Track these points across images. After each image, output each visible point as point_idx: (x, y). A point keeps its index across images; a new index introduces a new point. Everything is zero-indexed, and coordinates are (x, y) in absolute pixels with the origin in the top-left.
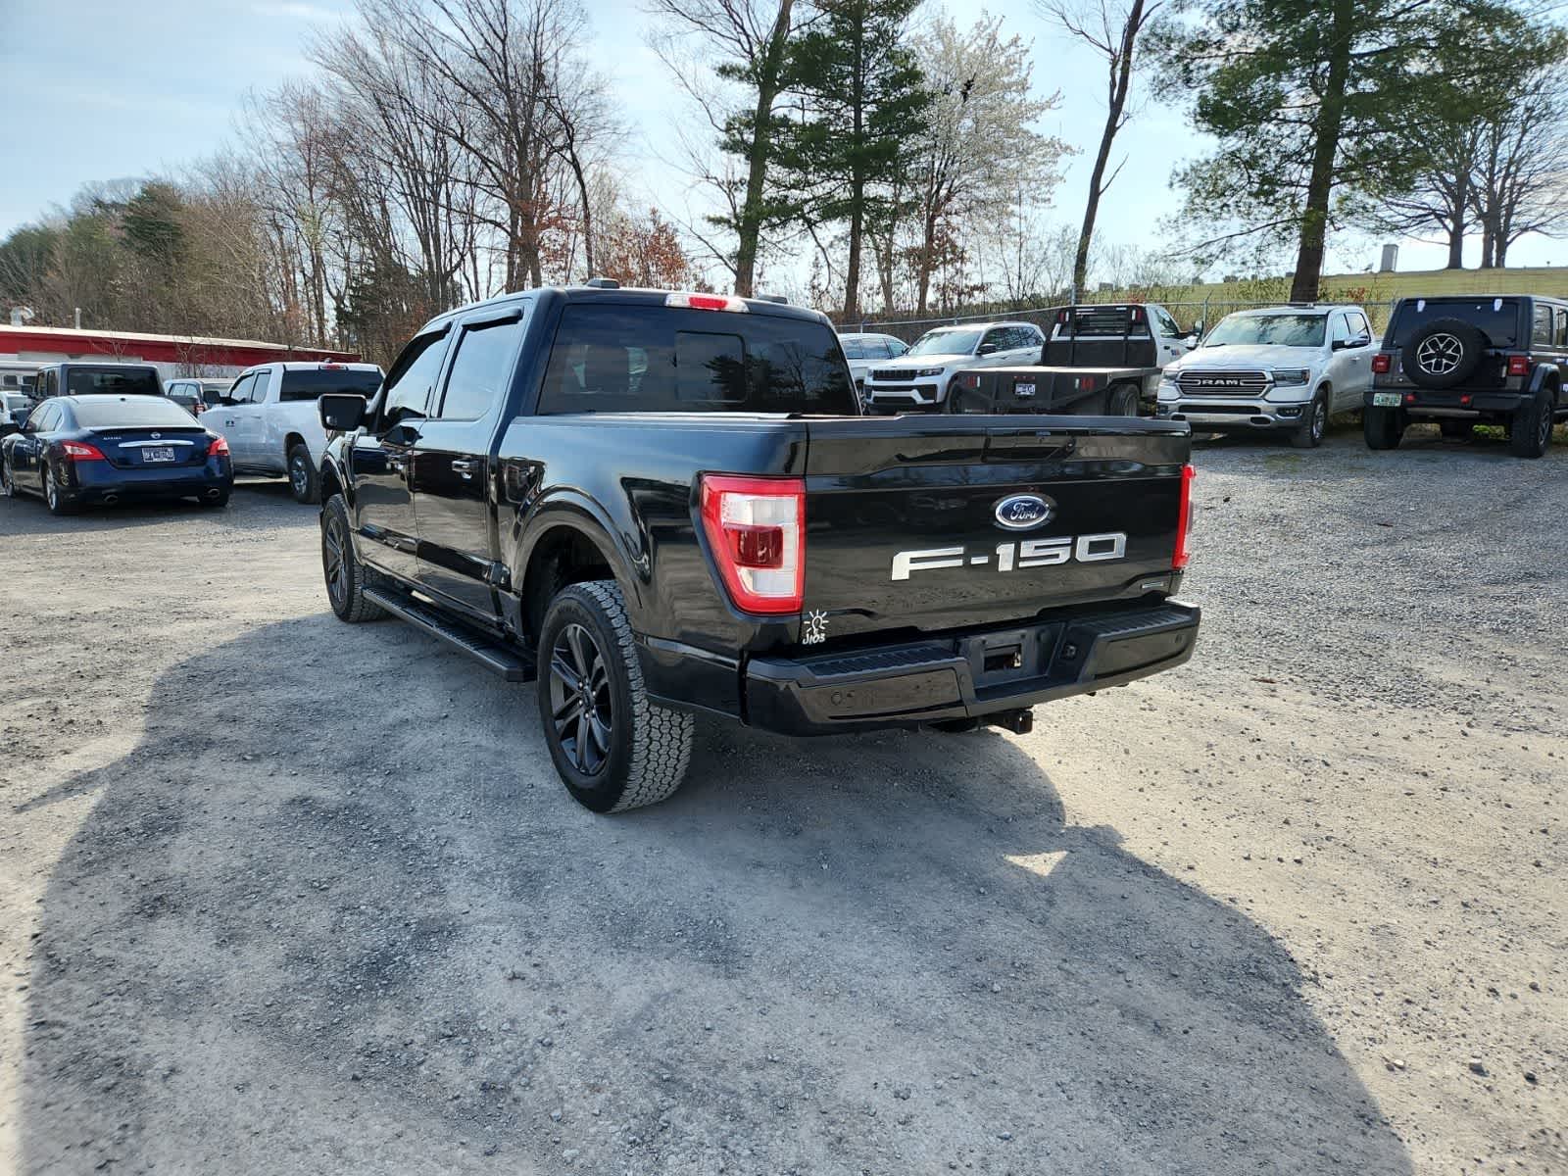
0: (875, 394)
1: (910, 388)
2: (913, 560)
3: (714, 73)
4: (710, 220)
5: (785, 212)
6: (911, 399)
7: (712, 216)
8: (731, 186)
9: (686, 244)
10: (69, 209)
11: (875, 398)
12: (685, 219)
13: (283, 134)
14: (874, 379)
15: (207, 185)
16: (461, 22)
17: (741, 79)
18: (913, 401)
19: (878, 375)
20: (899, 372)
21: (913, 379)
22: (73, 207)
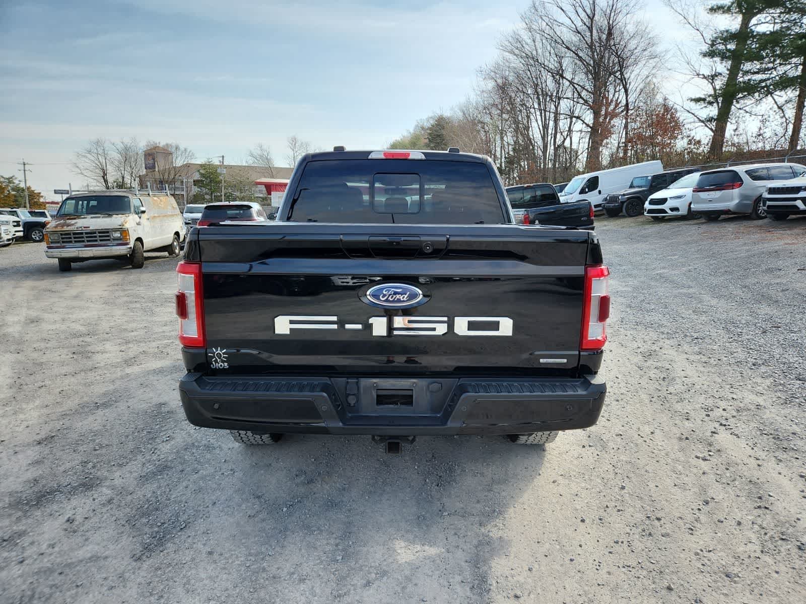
0: (768, 203)
1: (795, 199)
2: (292, 322)
3: (706, 12)
4: (692, 100)
5: (751, 89)
6: (796, 207)
7: (693, 97)
8: (713, 78)
9: (682, 116)
10: (412, 131)
11: (769, 207)
12: (679, 102)
13: (491, 85)
14: (769, 193)
15: (460, 115)
16: (570, 15)
17: (724, 12)
18: (798, 208)
19: (772, 191)
20: (788, 188)
21: (798, 193)
22: (414, 130)
